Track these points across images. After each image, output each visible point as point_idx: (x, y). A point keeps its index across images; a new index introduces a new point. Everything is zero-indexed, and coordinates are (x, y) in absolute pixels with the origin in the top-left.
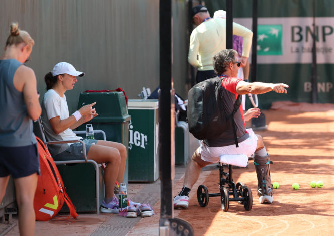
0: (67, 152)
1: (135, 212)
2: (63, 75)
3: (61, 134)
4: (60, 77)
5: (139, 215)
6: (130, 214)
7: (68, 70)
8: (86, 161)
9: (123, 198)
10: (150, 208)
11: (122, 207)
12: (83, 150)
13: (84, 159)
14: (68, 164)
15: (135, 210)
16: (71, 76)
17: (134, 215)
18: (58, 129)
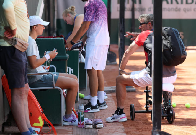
0: (40, 81)
1: (91, 124)
2: (37, 26)
3: (36, 68)
4: (34, 27)
5: (95, 127)
6: (88, 126)
7: (40, 22)
8: (54, 88)
9: (82, 115)
10: (101, 122)
11: (80, 121)
12: (52, 80)
13: (53, 86)
14: (41, 90)
15: (92, 124)
16: (42, 25)
17: (91, 127)
18: (35, 65)
